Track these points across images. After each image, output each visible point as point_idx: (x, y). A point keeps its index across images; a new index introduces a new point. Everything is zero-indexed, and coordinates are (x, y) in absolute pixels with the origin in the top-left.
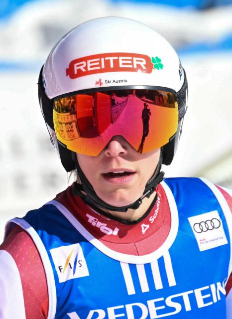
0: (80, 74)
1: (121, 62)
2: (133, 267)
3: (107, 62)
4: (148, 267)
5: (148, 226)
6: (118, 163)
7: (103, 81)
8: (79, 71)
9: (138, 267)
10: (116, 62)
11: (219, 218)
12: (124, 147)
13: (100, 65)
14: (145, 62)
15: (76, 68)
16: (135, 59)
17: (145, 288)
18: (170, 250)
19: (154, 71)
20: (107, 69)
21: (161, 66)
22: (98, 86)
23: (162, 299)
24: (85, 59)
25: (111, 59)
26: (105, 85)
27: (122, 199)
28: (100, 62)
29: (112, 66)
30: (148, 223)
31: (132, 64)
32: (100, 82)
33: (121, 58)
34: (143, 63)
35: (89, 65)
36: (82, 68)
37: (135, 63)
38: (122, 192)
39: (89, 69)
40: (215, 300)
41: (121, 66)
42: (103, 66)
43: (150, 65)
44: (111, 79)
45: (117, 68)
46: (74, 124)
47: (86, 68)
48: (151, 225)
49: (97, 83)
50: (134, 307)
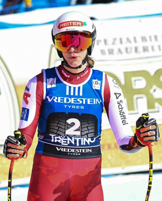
0: (62, 27)
1: (73, 23)
2: (70, 87)
3: (69, 24)
4: (74, 88)
5: (80, 77)
6: (74, 54)
7: (68, 29)
8: (61, 26)
9: (71, 88)
10: (72, 24)
11: (100, 83)
12: (75, 49)
13: (67, 25)
14: (81, 23)
15: (60, 26)
16: (78, 22)
17: (72, 94)
18: (83, 85)
19: (84, 26)
20: (69, 26)
21: (86, 25)
22: (67, 31)
23: (76, 98)
24: (63, 23)
25: (71, 23)
26: (69, 30)
27: (75, 65)
28: (67, 23)
29: (71, 25)
30: (80, 76)
31: (77, 24)
32: (67, 30)
33: (73, 22)
34: (80, 24)
35: (64, 25)
36: (62, 25)
37: (78, 24)
38: (75, 62)
39: (64, 26)
40: (94, 103)
41: (73, 24)
42: (68, 25)
43: (82, 24)
44: (70, 29)
45: (72, 25)
46: (61, 43)
47: (63, 26)
48: (81, 77)
49: (66, 30)
50: (67, 99)
